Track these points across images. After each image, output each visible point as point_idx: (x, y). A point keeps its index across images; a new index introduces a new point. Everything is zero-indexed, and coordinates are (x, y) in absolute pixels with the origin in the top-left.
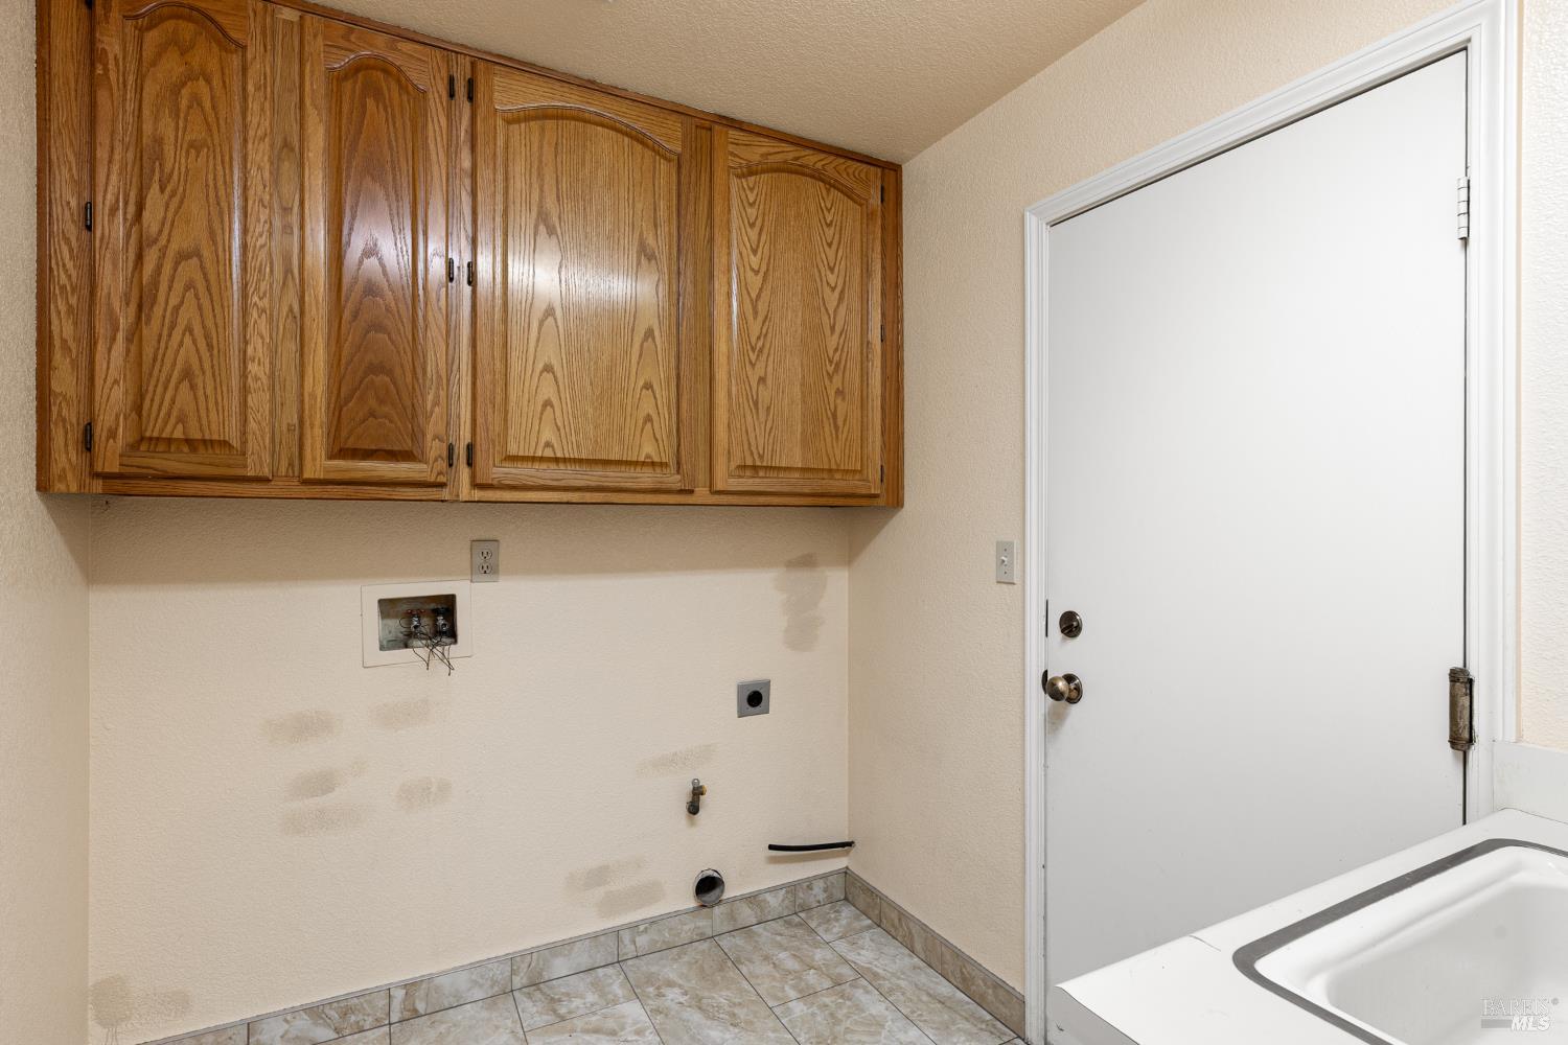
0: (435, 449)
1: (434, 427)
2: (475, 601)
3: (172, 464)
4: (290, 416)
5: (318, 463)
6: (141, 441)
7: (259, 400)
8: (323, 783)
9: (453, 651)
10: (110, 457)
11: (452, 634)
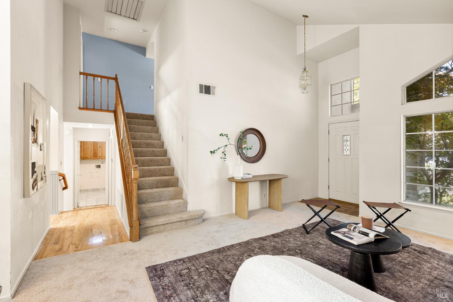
0: (99, 157)
1: (98, 156)
2: (101, 165)
3: (85, 158)
4: (91, 155)
5: (92, 158)
6: (84, 157)
7: (89, 155)
8: (92, 176)
9: (100, 168)
10: (82, 158)
11: (100, 167)
